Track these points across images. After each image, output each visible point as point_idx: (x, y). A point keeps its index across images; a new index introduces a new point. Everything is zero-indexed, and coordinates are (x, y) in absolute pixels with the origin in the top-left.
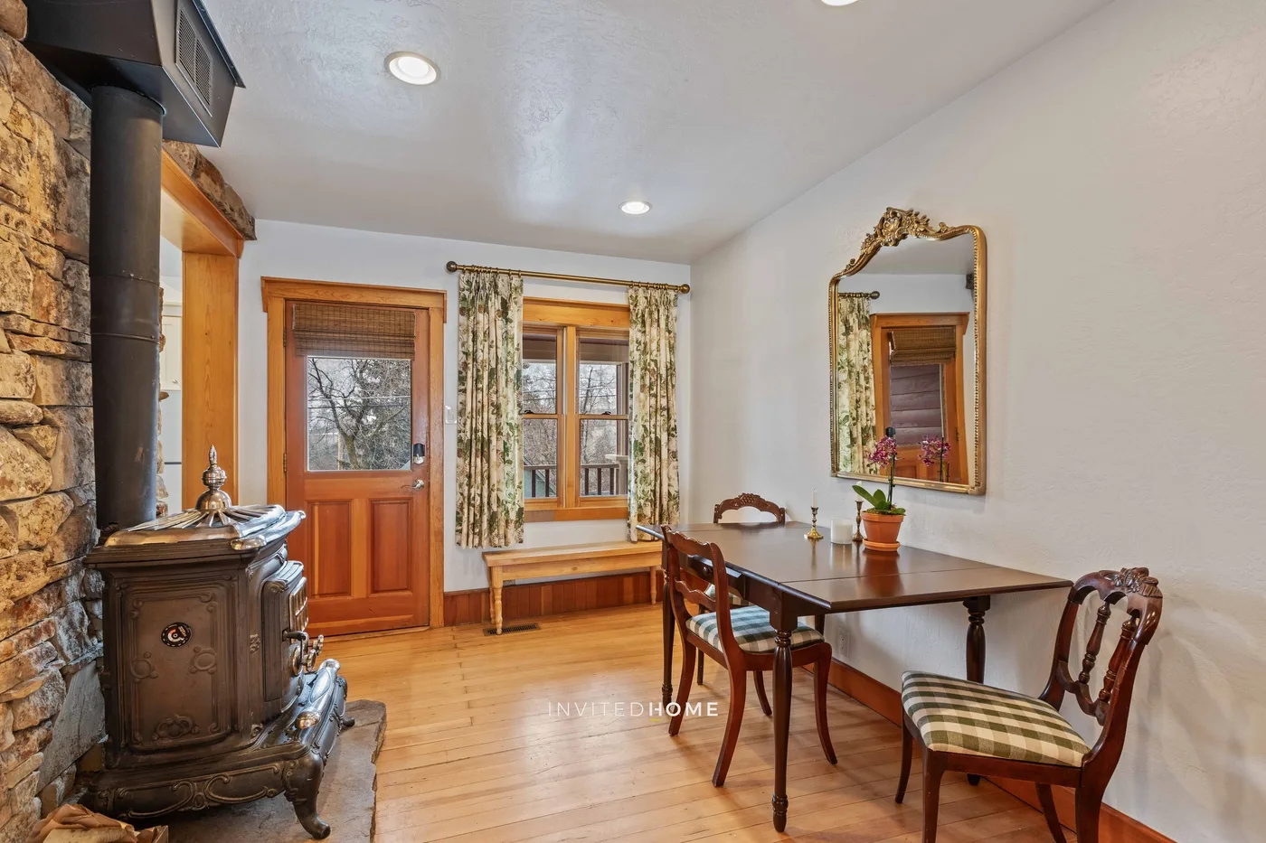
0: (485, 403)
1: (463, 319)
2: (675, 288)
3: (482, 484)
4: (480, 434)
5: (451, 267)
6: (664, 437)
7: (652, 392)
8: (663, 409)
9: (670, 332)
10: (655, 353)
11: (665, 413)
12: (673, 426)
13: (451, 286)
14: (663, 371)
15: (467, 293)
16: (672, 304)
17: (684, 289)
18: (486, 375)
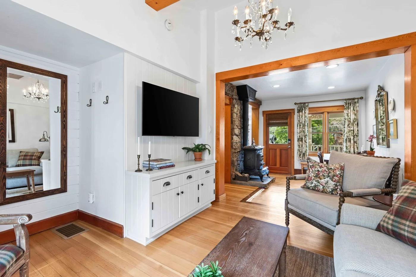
0: (302, 131)
1: (298, 114)
2: (358, 99)
3: (301, 147)
4: (301, 137)
5: (295, 104)
6: (352, 138)
7: (349, 126)
8: (351, 130)
9: (355, 110)
10: (350, 116)
11: (352, 131)
12: (355, 134)
13: (296, 107)
14: (352, 121)
15: (298, 108)
16: (357, 103)
17: (362, 98)
18: (302, 125)
